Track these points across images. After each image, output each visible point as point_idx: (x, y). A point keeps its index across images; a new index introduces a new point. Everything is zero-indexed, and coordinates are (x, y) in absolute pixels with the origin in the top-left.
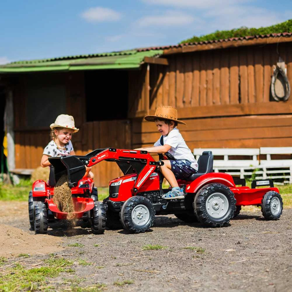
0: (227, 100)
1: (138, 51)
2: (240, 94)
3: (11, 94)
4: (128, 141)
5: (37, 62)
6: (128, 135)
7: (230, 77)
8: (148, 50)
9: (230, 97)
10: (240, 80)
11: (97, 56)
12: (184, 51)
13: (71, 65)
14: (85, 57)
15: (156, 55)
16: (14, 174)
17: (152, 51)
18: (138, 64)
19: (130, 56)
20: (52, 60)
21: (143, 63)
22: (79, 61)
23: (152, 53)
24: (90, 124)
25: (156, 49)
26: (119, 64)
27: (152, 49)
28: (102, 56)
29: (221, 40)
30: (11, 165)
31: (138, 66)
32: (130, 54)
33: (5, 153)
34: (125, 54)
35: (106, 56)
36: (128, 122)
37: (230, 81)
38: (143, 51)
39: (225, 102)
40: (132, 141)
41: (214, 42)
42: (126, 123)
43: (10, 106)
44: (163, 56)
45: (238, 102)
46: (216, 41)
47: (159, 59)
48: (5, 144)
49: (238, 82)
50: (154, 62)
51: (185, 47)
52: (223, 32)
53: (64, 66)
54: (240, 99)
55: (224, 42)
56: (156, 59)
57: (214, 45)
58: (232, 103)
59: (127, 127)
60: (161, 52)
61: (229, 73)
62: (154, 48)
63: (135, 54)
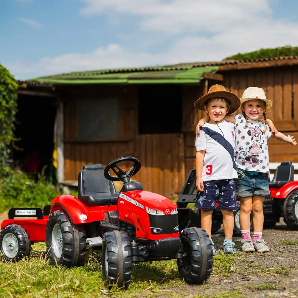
0: (280, 115)
1: (194, 67)
2: (293, 110)
3: (61, 106)
4: (182, 154)
5: (91, 74)
6: (182, 149)
7: (283, 94)
8: (203, 66)
9: (283, 113)
10: (293, 97)
11: (153, 70)
12: (239, 68)
13: (129, 79)
14: (140, 71)
15: (213, 71)
16: (64, 185)
17: (207, 67)
18: (198, 79)
19: (187, 71)
20: (106, 73)
21: (202, 78)
22: (136, 75)
23: (208, 69)
24: (144, 137)
25: (212, 65)
26: (179, 79)
27: (208, 65)
28: (157, 70)
29: (276, 58)
30: (61, 176)
31: (198, 81)
32: (187, 69)
33: (55, 164)
34: (181, 69)
35: (162, 70)
36: (182, 136)
37: (283, 98)
38: (198, 66)
39: (279, 118)
40: (185, 154)
41: (269, 60)
42: (179, 137)
43: (60, 117)
44: (219, 72)
45: (291, 119)
46: (272, 59)
47: (216, 75)
48: (55, 156)
49: (291, 99)
50: (211, 78)
51: (241, 63)
52: (268, 50)
53: (123, 79)
54: (293, 116)
55: (279, 61)
56: (213, 75)
57: (269, 63)
58: (286, 119)
59: (181, 141)
60: (217, 68)
61: (283, 90)
62: (210, 64)
63: (191, 69)
